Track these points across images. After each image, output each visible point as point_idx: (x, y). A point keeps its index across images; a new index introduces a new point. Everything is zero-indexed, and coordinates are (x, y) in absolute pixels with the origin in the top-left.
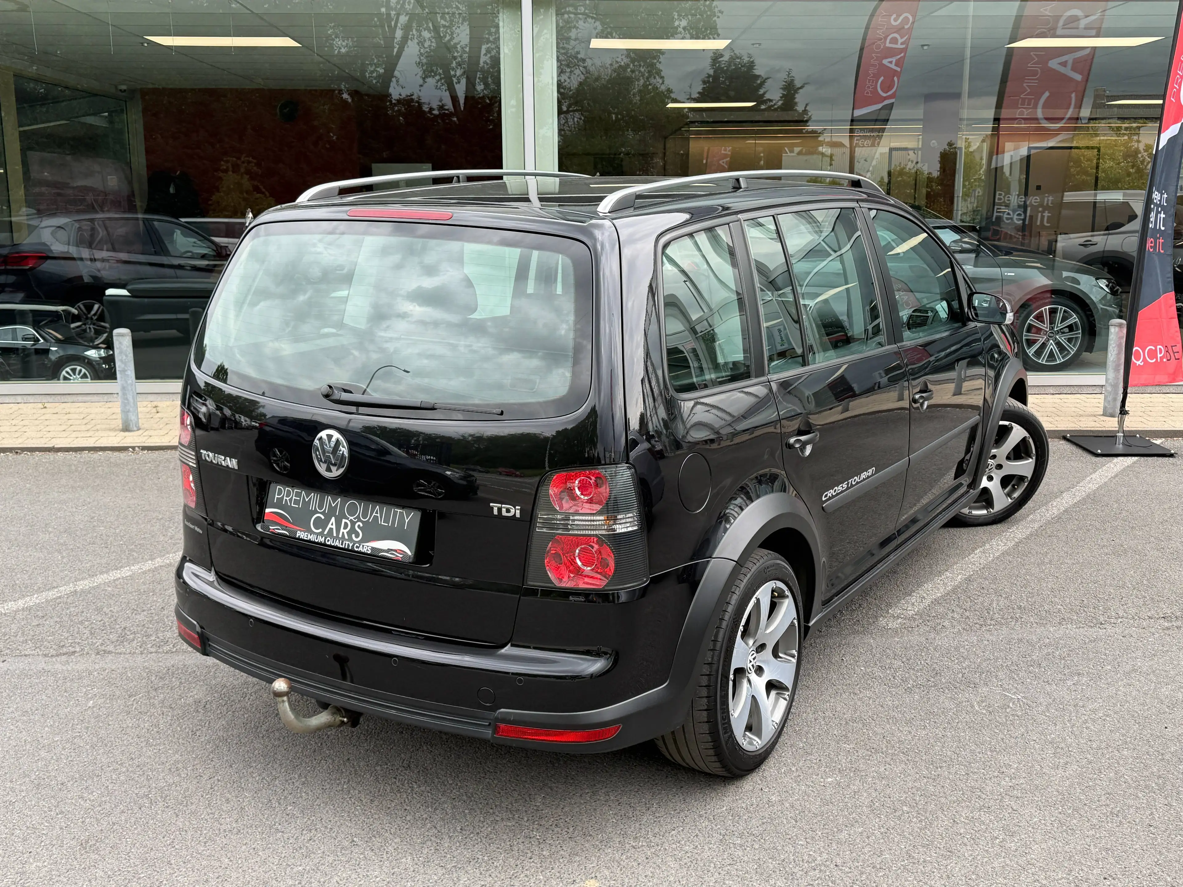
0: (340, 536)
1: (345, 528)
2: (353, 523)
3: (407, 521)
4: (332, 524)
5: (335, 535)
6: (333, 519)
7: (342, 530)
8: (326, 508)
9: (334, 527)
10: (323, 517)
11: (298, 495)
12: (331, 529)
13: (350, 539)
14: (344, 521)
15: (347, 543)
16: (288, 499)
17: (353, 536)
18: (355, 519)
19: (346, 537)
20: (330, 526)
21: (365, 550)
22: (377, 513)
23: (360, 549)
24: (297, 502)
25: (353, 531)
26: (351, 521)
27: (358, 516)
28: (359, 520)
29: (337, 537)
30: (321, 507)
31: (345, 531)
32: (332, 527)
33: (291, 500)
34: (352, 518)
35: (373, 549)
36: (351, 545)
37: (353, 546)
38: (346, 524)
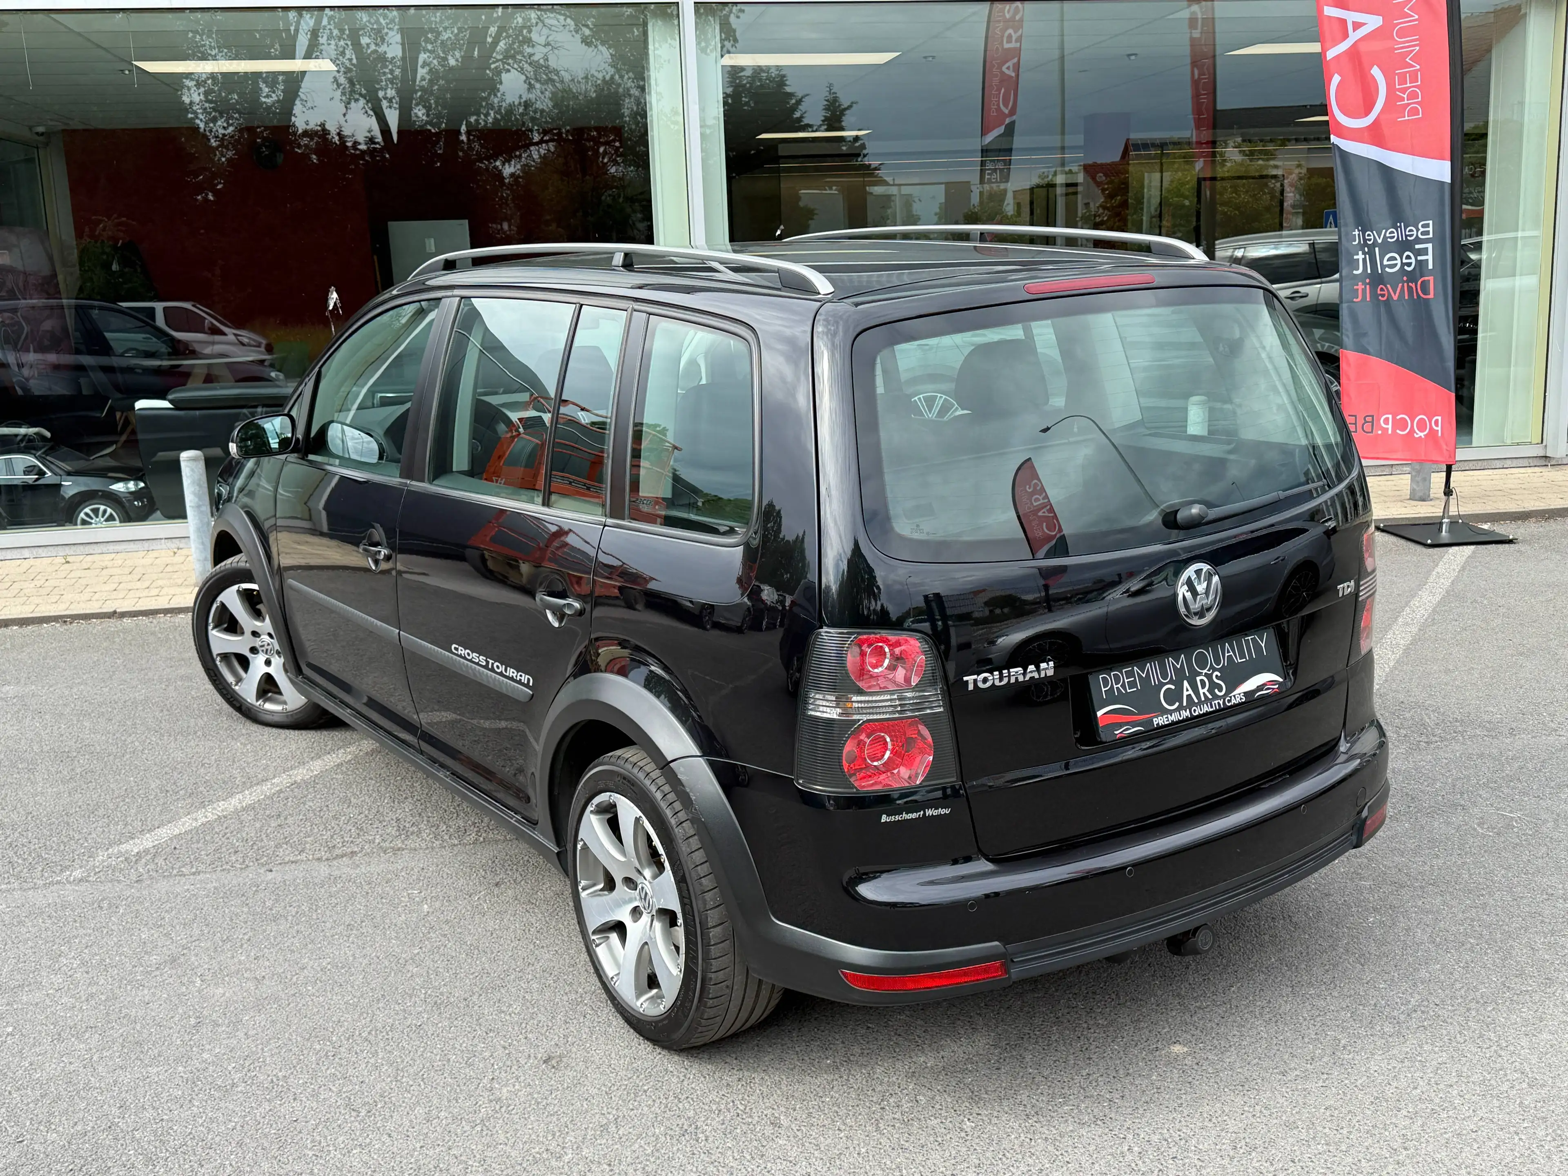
0: (1203, 699)
1: (1203, 687)
2: (1209, 677)
3: (1263, 645)
4: (1187, 690)
5: (1196, 701)
6: (1186, 683)
7: (1201, 691)
8: (1171, 673)
9: (1191, 692)
10: (1173, 687)
11: (1130, 674)
12: (1189, 696)
13: (1216, 697)
14: (1198, 679)
15: (1216, 702)
16: (1119, 686)
17: (1216, 691)
18: (1209, 670)
19: (1210, 697)
20: (1185, 693)
21: (1238, 700)
22: (1228, 652)
23: (1233, 701)
24: (1132, 684)
25: (1213, 686)
26: (1206, 675)
27: (1212, 667)
28: (1215, 670)
29: (1200, 703)
30: (1165, 676)
31: (1205, 690)
32: (1188, 693)
33: (1123, 686)
34: (1205, 671)
35: (1246, 694)
36: (1221, 703)
37: (1224, 702)
38: (1202, 681)
